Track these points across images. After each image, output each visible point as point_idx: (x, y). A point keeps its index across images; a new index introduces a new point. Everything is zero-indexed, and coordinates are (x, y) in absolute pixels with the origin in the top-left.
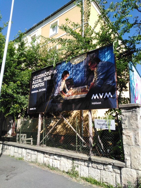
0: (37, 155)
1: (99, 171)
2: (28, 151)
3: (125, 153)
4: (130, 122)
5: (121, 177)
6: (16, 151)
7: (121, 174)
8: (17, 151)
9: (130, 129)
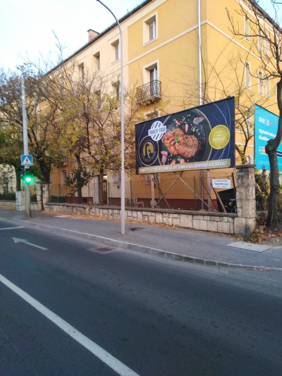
2: (144, 213)
3: (238, 206)
5: (234, 225)
6: (129, 215)
7: (234, 223)
8: (131, 215)
9: (242, 186)
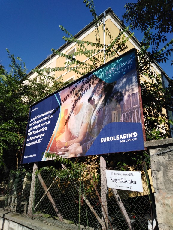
4: (167, 175)
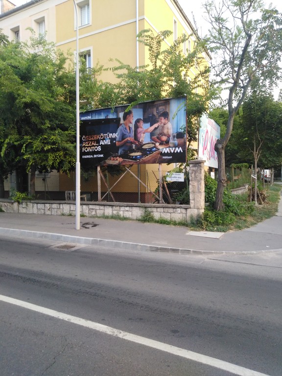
0: (104, 210)
1: (169, 214)
4: (195, 175)
7: (186, 214)
9: (195, 180)
